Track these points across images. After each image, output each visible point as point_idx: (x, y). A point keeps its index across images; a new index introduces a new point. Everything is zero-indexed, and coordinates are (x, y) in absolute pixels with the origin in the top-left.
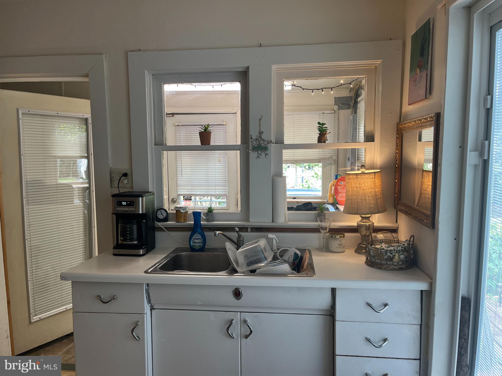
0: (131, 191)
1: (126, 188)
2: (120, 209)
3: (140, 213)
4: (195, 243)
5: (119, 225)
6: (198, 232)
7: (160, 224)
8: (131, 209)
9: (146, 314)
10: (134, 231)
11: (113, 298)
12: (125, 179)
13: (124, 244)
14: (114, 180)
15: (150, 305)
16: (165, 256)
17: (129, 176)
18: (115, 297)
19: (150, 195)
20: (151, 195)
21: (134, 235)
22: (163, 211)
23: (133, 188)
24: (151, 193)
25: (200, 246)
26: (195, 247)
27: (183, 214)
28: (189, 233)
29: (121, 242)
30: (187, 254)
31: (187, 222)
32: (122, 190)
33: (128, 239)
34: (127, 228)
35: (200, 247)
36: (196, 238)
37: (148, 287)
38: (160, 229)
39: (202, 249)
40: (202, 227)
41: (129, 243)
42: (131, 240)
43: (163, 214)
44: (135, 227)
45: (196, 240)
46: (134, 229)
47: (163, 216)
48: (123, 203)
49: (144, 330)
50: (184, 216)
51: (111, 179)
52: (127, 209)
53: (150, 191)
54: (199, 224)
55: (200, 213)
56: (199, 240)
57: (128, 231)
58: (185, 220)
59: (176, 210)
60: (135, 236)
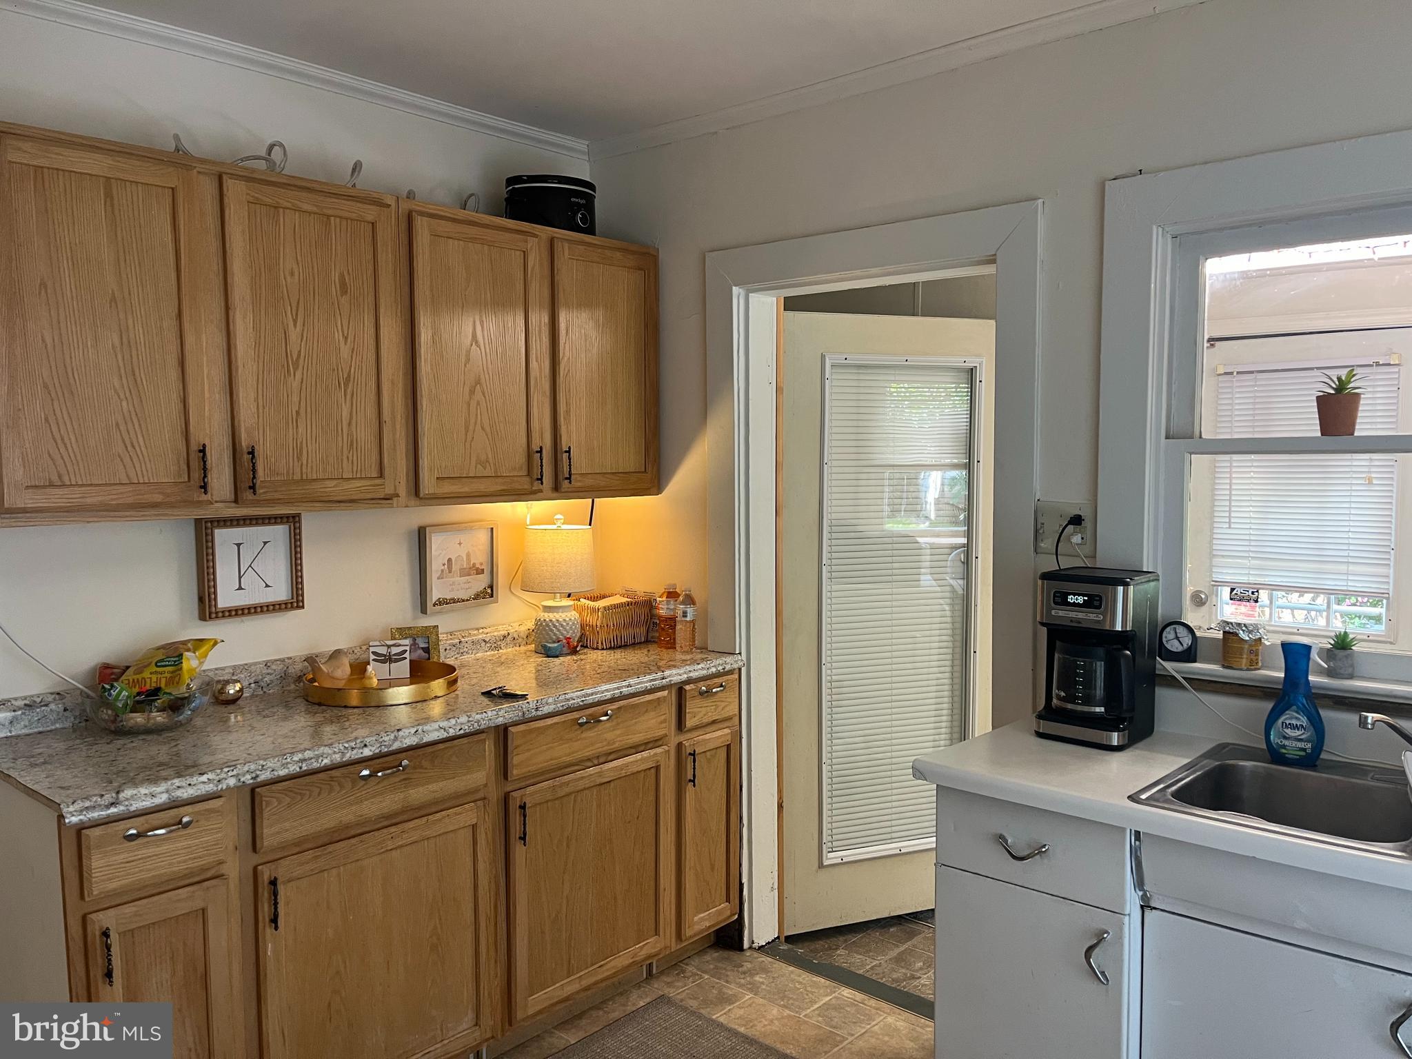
0: (1089, 566)
1: (1078, 556)
2: (1061, 613)
3: (1117, 629)
4: (1285, 738)
5: (1054, 655)
6: (1298, 707)
7: (1170, 667)
8: (1092, 616)
9: (1127, 917)
10: (1096, 677)
11: (1039, 851)
12: (1075, 533)
13: (1065, 709)
14: (1043, 532)
15: (1141, 893)
16: (1186, 761)
17: (1087, 523)
18: (1044, 850)
19: (1146, 580)
20: (1149, 581)
21: (1095, 689)
22: (1181, 631)
23: (1095, 557)
24: (1149, 575)
25: (1304, 750)
26: (1284, 751)
27: (1246, 646)
28: (1269, 705)
29: (1058, 703)
30: (1254, 766)
31: (1259, 669)
32: (1066, 563)
33: (1078, 698)
34: (1078, 667)
35: (1303, 753)
36: (1290, 724)
37: (1137, 843)
38: (1171, 682)
39: (1310, 761)
40: (1313, 691)
41: (1079, 708)
42: (1088, 701)
43: (1180, 639)
44: (1100, 667)
45: (1288, 731)
46: (1096, 672)
47: (1182, 645)
48: (1072, 599)
49: (1122, 961)
50: (1251, 652)
51: (1036, 531)
52: (1081, 615)
53: (1144, 570)
54: (1303, 681)
55: (1308, 648)
56: (1300, 733)
57: (1078, 675)
58: (1253, 665)
59: (1224, 632)
60: (1099, 692)
